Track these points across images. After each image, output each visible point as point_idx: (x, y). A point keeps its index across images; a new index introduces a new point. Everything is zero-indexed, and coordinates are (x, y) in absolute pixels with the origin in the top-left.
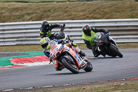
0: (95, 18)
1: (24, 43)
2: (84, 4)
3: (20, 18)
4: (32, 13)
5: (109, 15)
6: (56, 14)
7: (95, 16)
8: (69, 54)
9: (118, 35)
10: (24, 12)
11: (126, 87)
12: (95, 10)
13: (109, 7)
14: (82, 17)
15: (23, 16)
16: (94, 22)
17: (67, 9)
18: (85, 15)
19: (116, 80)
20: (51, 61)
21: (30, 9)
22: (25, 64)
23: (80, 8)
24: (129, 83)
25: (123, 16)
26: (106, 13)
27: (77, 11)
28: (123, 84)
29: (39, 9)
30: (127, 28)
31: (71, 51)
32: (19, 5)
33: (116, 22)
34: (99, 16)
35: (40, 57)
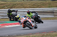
1: (5, 18)
2: (29, 2)
3: (3, 8)
4: (8, 6)
5: (40, 7)
6: (18, 6)
7: (34, 7)
8: (28, 21)
9: (44, 14)
10: (5, 5)
11: (47, 35)
12: (34, 5)
13: (40, 3)
14: (29, 7)
15: (4, 7)
16: (34, 9)
17: (23, 4)
20: (21, 24)
21: (7, 4)
22: (5, 26)
24: (48, 34)
25: (46, 7)
26: (39, 6)
27: (27, 5)
29: (11, 4)
30: (47, 12)
31: (29, 20)
32: (3, 2)
33: (43, 9)
35: (11, 23)
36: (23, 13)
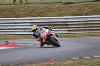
0: (33, 16)
2: (25, 6)
5: (43, 14)
6: (4, 13)
7: (33, 14)
12: (33, 11)
13: (43, 8)
14: (24, 16)
16: (32, 19)
17: (13, 10)
18: (25, 14)
23: (22, 9)
24: (57, 63)
25: (53, 15)
26: (41, 13)
27: (20, 11)
30: (56, 24)
33: (48, 19)
34: (36, 15)
36: (14, 26)
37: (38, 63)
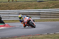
0: (20, 9)
2: (15, 3)
5: (26, 8)
6: (3, 7)
11: (33, 38)
12: (20, 6)
13: (26, 5)
16: (19, 11)
17: (8, 5)
18: (15, 8)
19: (28, 35)
23: (13, 5)
25: (32, 8)
26: (24, 7)
28: (31, 37)
30: (33, 13)
33: (29, 11)
34: (21, 8)
37: (23, 37)
